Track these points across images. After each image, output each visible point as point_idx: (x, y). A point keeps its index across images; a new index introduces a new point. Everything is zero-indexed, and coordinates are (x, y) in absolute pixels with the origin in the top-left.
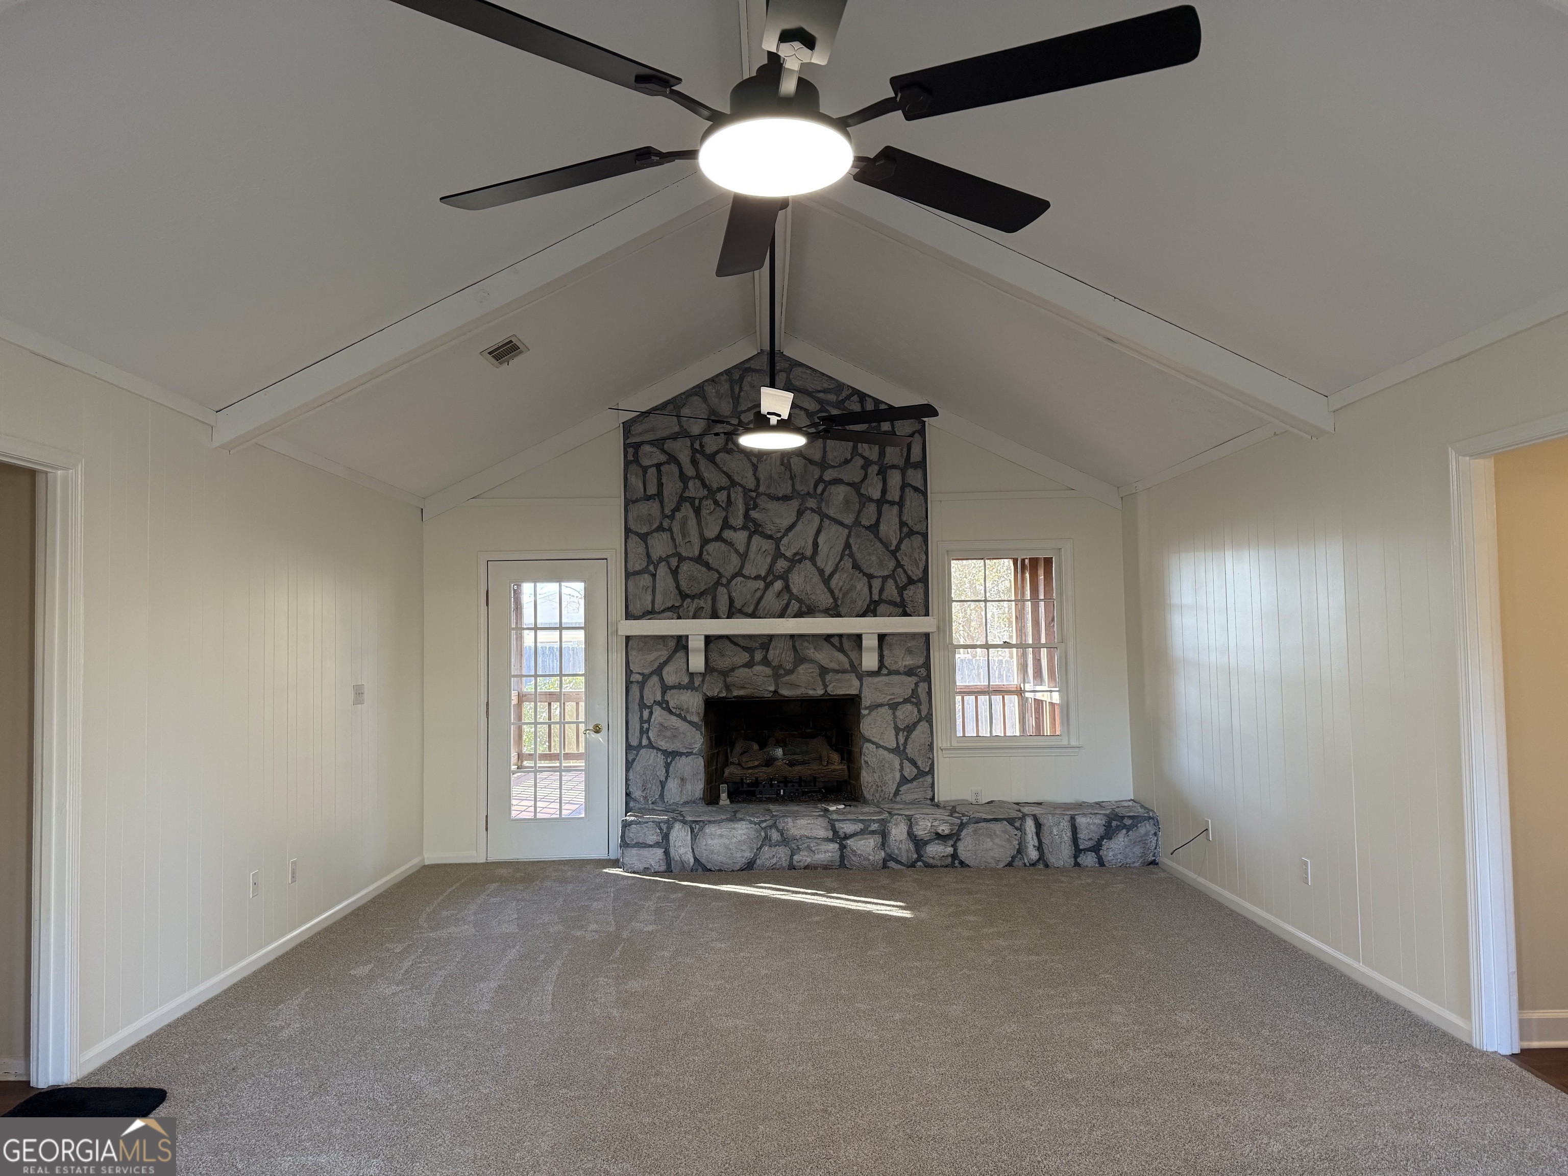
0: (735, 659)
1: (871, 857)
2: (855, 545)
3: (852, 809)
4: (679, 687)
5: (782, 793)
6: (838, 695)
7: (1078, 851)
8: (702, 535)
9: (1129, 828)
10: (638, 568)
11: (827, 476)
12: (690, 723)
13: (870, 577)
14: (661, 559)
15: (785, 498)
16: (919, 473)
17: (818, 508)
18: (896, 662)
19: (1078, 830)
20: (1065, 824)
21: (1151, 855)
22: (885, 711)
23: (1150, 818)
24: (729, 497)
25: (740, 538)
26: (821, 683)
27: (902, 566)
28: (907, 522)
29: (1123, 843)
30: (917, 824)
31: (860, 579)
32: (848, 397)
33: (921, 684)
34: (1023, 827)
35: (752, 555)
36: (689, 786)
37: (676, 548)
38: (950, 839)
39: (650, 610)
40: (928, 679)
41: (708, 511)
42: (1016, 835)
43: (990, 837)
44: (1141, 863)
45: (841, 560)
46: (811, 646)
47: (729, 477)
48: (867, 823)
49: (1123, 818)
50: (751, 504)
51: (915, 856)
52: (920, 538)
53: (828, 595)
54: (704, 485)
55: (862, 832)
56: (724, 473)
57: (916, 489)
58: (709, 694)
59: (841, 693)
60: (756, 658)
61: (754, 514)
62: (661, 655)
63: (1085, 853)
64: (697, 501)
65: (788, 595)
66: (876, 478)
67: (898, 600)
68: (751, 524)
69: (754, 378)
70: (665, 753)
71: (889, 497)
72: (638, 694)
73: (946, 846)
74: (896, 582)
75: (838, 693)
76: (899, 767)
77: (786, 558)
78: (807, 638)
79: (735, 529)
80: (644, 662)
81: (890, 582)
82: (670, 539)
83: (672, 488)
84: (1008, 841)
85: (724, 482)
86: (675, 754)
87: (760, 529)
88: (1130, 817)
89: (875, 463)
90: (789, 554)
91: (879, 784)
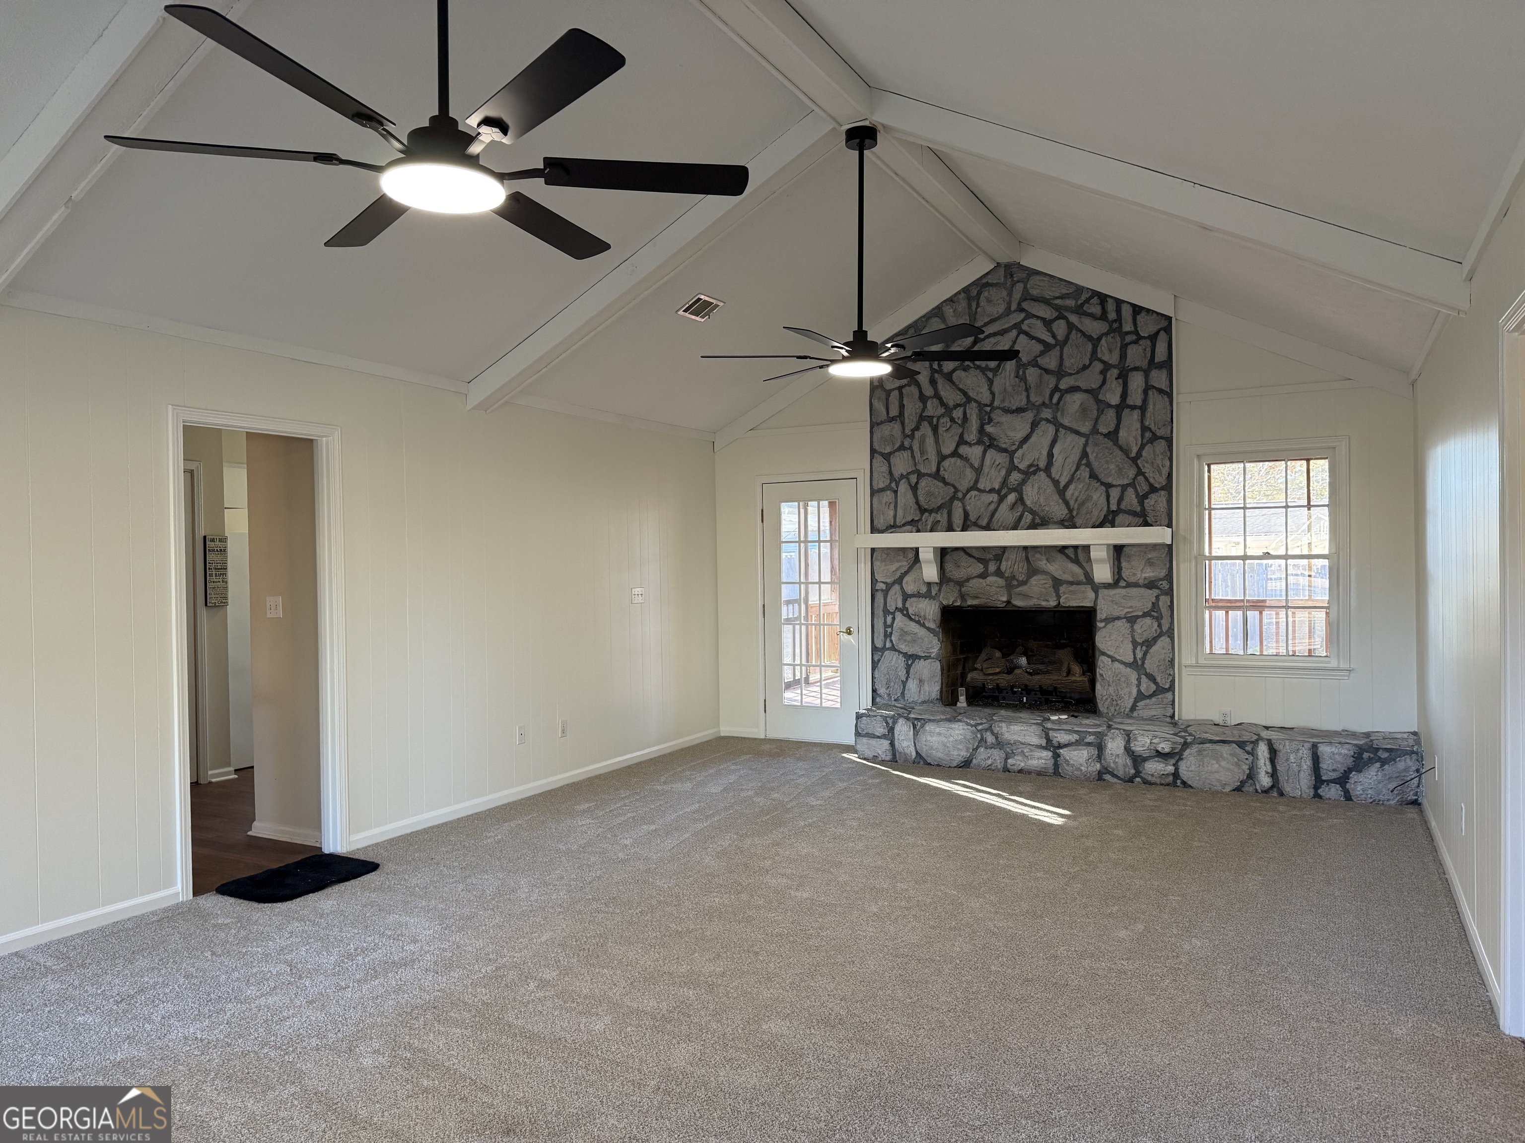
0: (970, 569)
1: (1083, 768)
2: (1092, 453)
3: (1073, 720)
4: (918, 595)
5: (1025, 700)
6: (1073, 607)
7: (1319, 781)
8: (939, 452)
9: (1384, 762)
10: (881, 485)
11: (1063, 385)
12: (928, 629)
13: (1108, 486)
14: (902, 476)
15: (1020, 410)
16: (1164, 374)
17: (1053, 418)
18: (1134, 574)
19: (1321, 760)
20: (1305, 752)
21: (1412, 793)
22: (1122, 624)
23: (1413, 752)
24: (965, 413)
25: (974, 453)
26: (1054, 594)
27: (1143, 474)
28: (1150, 426)
29: (1375, 778)
30: (1136, 739)
31: (1097, 489)
32: (1087, 301)
33: (1162, 598)
34: (1255, 752)
35: (986, 469)
36: (926, 687)
37: (915, 465)
38: (1172, 758)
39: (892, 524)
40: (1170, 592)
41: (944, 429)
42: (1247, 759)
43: (1217, 759)
44: (1398, 801)
45: (1077, 469)
46: (1044, 558)
47: (965, 393)
48: (1083, 735)
49: (1378, 749)
50: (986, 419)
51: (1133, 771)
52: (1163, 443)
53: (1063, 506)
54: (942, 403)
55: (1078, 743)
56: (961, 390)
57: (1160, 391)
58: (945, 603)
59: (1075, 605)
60: (989, 569)
61: (989, 429)
62: (900, 567)
63: (1328, 784)
64: (935, 420)
65: (1022, 507)
66: (1115, 382)
67: (1138, 509)
68: (986, 438)
69: (991, 292)
70: (905, 655)
71: (1130, 402)
72: (882, 601)
73: (1167, 765)
74: (1136, 491)
75: (1071, 605)
76: (1136, 682)
77: (1019, 471)
78: (1039, 549)
79: (970, 445)
80: (886, 573)
81: (1130, 491)
82: (910, 458)
83: (912, 408)
84: (1237, 765)
85: (959, 398)
86: (915, 657)
87: (995, 443)
88: (1386, 750)
89: (1114, 367)
90: (1022, 466)
91: (1114, 698)
